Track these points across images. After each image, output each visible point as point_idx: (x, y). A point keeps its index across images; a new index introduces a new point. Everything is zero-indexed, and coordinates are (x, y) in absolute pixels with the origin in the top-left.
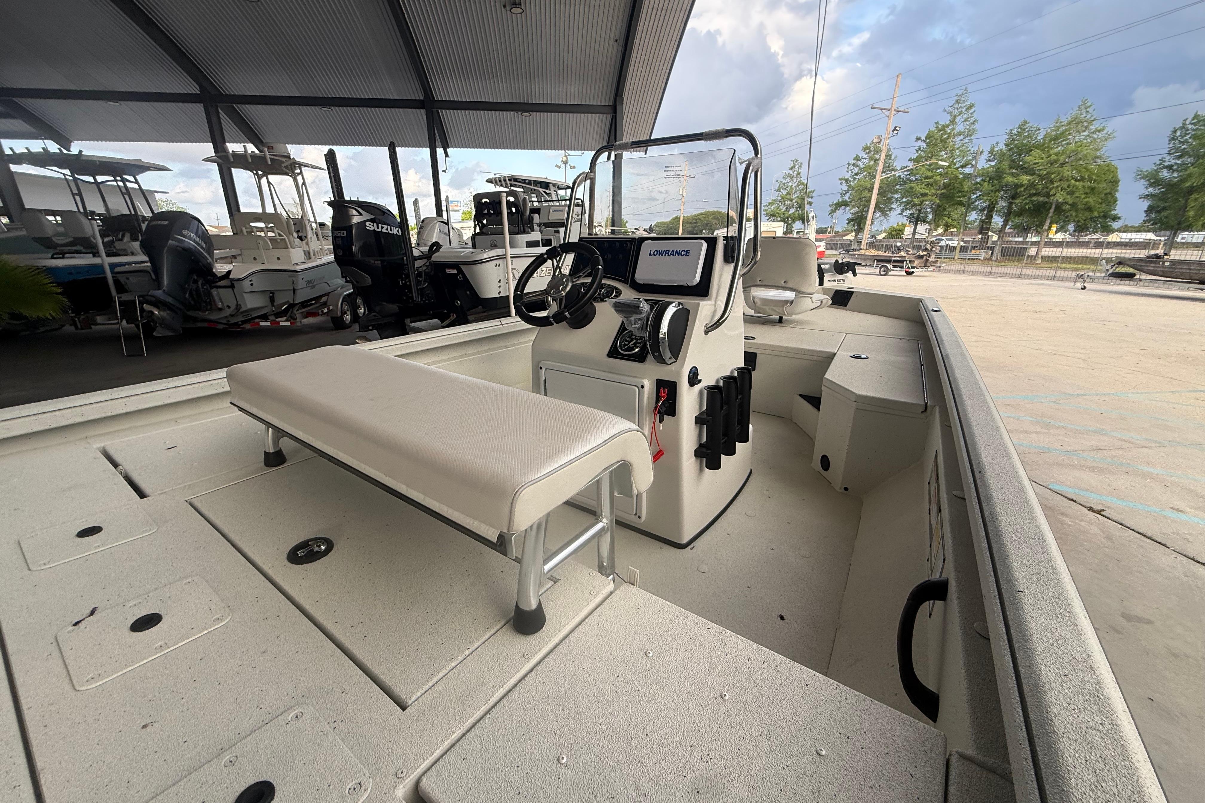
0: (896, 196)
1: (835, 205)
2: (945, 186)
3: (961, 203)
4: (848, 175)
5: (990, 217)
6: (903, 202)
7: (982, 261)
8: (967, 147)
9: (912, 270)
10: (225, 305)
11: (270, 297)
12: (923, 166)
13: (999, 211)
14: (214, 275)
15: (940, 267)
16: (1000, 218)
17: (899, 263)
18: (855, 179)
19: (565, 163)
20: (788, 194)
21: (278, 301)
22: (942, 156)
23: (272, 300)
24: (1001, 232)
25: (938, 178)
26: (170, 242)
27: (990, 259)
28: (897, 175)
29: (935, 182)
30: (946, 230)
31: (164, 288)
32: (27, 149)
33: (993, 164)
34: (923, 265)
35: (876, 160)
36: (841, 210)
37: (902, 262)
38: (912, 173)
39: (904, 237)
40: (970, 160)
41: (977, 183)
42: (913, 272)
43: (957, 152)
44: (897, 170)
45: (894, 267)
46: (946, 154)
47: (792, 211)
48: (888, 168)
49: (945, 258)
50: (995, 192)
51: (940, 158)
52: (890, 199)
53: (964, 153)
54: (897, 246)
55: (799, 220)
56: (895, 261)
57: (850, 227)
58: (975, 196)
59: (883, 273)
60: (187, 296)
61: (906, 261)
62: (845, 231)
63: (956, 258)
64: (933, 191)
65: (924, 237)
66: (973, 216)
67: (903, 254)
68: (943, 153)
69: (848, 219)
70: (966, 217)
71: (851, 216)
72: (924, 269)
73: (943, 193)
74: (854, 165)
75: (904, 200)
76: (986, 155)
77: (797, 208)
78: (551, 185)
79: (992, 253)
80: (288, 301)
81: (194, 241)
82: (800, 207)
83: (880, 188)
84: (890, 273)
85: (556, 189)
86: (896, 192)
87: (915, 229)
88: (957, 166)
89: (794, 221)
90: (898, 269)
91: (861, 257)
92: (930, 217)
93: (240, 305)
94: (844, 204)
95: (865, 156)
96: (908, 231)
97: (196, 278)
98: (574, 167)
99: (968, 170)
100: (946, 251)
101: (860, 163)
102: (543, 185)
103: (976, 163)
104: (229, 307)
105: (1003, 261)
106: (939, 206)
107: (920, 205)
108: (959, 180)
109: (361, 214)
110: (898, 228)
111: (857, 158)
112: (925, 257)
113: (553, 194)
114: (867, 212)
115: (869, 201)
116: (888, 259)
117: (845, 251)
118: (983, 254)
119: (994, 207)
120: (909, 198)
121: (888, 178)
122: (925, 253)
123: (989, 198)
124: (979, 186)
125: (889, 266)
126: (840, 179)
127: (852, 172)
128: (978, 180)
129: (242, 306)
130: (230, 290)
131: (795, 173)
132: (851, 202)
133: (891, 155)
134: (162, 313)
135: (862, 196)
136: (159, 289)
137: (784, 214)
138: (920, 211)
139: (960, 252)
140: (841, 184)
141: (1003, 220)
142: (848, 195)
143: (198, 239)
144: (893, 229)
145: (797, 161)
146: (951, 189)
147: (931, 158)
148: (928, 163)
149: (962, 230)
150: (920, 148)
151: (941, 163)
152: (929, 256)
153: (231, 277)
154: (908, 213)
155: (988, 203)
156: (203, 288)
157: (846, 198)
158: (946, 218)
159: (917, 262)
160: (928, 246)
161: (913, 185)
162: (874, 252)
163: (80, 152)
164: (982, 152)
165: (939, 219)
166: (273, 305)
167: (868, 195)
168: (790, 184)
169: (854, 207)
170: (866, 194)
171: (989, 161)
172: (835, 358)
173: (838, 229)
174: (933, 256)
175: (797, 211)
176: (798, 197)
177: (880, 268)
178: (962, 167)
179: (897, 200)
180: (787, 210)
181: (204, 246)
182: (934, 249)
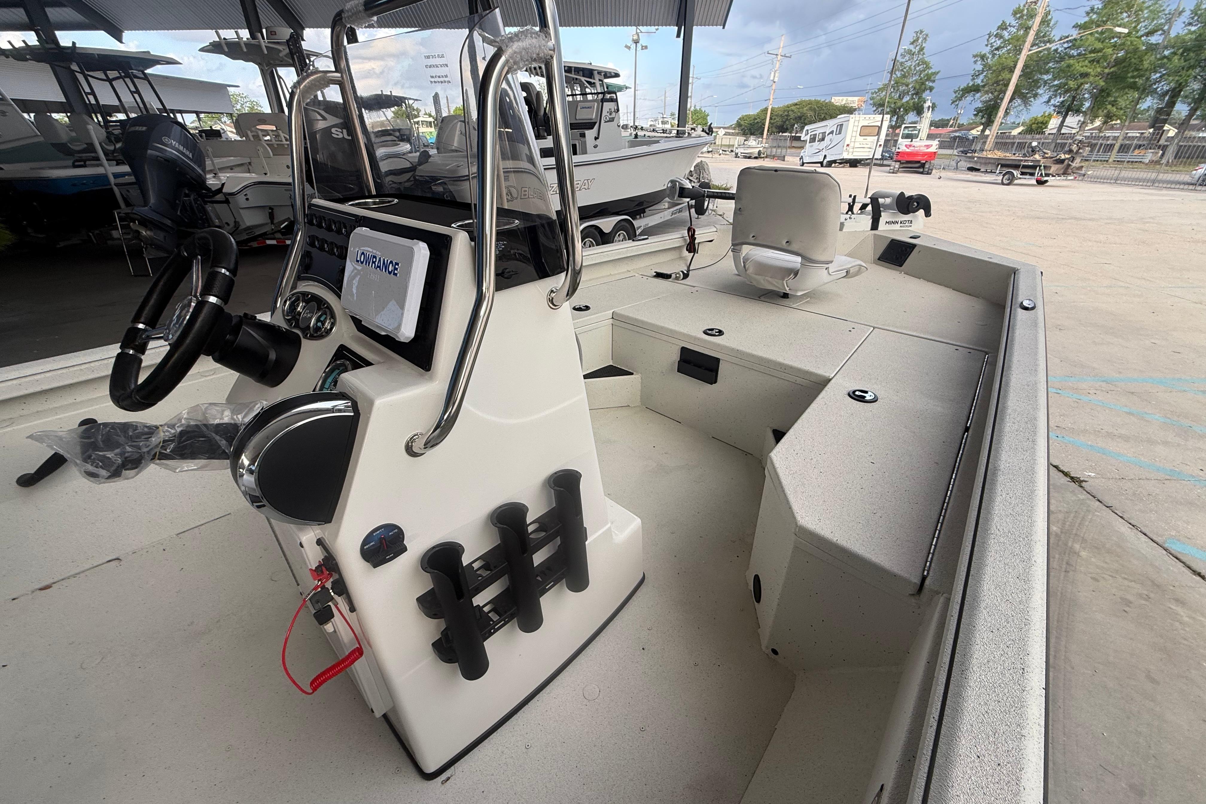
0: (1046, 77)
1: (962, 90)
2: (1118, 62)
3: (1134, 87)
4: (986, 50)
5: (1171, 104)
6: (1054, 85)
7: (1147, 164)
8: (1161, 6)
9: (1046, 179)
10: (224, 222)
11: (270, 213)
12: (1091, 34)
13: (1186, 97)
14: (208, 189)
15: (1084, 175)
16: (1186, 105)
17: (1029, 170)
18: (994, 55)
19: (636, 42)
20: (904, 76)
21: (278, 218)
22: (1122, 19)
23: (272, 216)
24: (1183, 125)
25: (1110, 51)
26: (149, 152)
27: (1158, 162)
28: (1053, 49)
29: (1105, 57)
30: (1105, 123)
31: (150, 204)
32: (24, 41)
33: (1193, 28)
34: (1061, 172)
35: (1028, 29)
36: (969, 98)
37: (1034, 167)
38: (1074, 45)
39: (1047, 132)
40: (1161, 24)
41: (1165, 57)
42: (1046, 181)
43: (1146, 13)
44: (1054, 41)
45: (1023, 174)
46: (1129, 16)
47: (906, 99)
48: (1042, 38)
49: (1094, 161)
50: (1189, 68)
51: (1119, 23)
52: (1037, 81)
53: (1155, 14)
54: (1032, 147)
55: (913, 111)
56: (1025, 167)
57: (978, 119)
58: (1158, 75)
59: (1005, 182)
60: (179, 213)
61: (1040, 166)
62: (971, 124)
63: (1111, 160)
64: (1099, 70)
65: (1074, 131)
66: (1149, 103)
67: (1037, 157)
68: (1125, 15)
69: (976, 109)
70: (1137, 103)
71: (980, 105)
72: (1062, 178)
73: (1112, 73)
74: (996, 36)
75: (1056, 82)
76: (1186, 17)
77: (913, 95)
78: (595, 73)
79: (1163, 155)
80: (289, 218)
81: (178, 151)
82: (917, 94)
83: (1026, 66)
84: (1016, 182)
85: (602, 78)
86: (1047, 72)
87: (1063, 122)
88: (1140, 33)
89: (907, 112)
90: (1028, 177)
91: (981, 160)
92: (1087, 104)
93: (238, 223)
94: (975, 89)
95: (1014, 23)
96: (1054, 123)
97: (187, 192)
98: (646, 47)
99: (1155, 39)
100: (1098, 152)
101: (1006, 34)
102: (586, 72)
103: (1170, 28)
104: (228, 224)
105: (1175, 166)
106: (1102, 90)
107: (1076, 90)
108: (1139, 54)
109: (324, 119)
110: (1041, 119)
111: (1003, 27)
112: (1066, 162)
113: (598, 83)
114: (1002, 99)
115: (1007, 85)
116: (1017, 163)
117: (962, 152)
118: (1149, 156)
119: (1180, 91)
120: (1063, 81)
121: (1040, 52)
122: (1067, 156)
123: (1177, 78)
124: (1165, 60)
125: (1016, 173)
126: (974, 56)
127: (992, 47)
128: (1166, 53)
129: (241, 223)
130: (225, 205)
131: (918, 48)
132: (984, 86)
133: (1050, 20)
134: (148, 233)
135: (1000, 78)
136: (145, 206)
137: (895, 103)
138: (1074, 97)
139: (1118, 152)
140: (975, 62)
141: (1189, 108)
142: (981, 77)
143: (181, 148)
144: (1035, 121)
145: (921, 32)
146: (1124, 67)
147: (1105, 22)
148: (1100, 29)
149: (1127, 124)
150: (1092, 9)
151: (1118, 29)
152: (1073, 159)
153: (224, 190)
154: (1059, 100)
155: (1172, 85)
156: (196, 203)
157: (978, 81)
158: (1109, 107)
159: (1054, 168)
160: (1074, 148)
161: (1071, 62)
162: (999, 154)
163: (74, 43)
164: (1182, 12)
165: (1099, 109)
166: (272, 223)
167: (1008, 76)
168: (909, 64)
169: (987, 92)
170: (1005, 75)
171: (1190, 24)
172: (829, 386)
173: (964, 121)
174: (1078, 160)
175: (912, 99)
176: (916, 81)
177: (1004, 175)
178: (1148, 34)
179: (1045, 82)
180: (900, 98)
181: (191, 156)
182: (1081, 151)
